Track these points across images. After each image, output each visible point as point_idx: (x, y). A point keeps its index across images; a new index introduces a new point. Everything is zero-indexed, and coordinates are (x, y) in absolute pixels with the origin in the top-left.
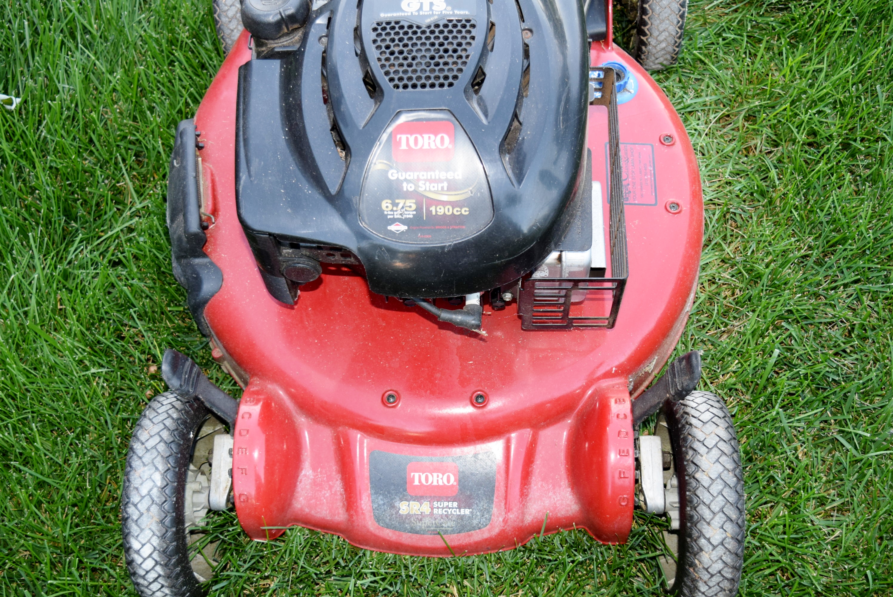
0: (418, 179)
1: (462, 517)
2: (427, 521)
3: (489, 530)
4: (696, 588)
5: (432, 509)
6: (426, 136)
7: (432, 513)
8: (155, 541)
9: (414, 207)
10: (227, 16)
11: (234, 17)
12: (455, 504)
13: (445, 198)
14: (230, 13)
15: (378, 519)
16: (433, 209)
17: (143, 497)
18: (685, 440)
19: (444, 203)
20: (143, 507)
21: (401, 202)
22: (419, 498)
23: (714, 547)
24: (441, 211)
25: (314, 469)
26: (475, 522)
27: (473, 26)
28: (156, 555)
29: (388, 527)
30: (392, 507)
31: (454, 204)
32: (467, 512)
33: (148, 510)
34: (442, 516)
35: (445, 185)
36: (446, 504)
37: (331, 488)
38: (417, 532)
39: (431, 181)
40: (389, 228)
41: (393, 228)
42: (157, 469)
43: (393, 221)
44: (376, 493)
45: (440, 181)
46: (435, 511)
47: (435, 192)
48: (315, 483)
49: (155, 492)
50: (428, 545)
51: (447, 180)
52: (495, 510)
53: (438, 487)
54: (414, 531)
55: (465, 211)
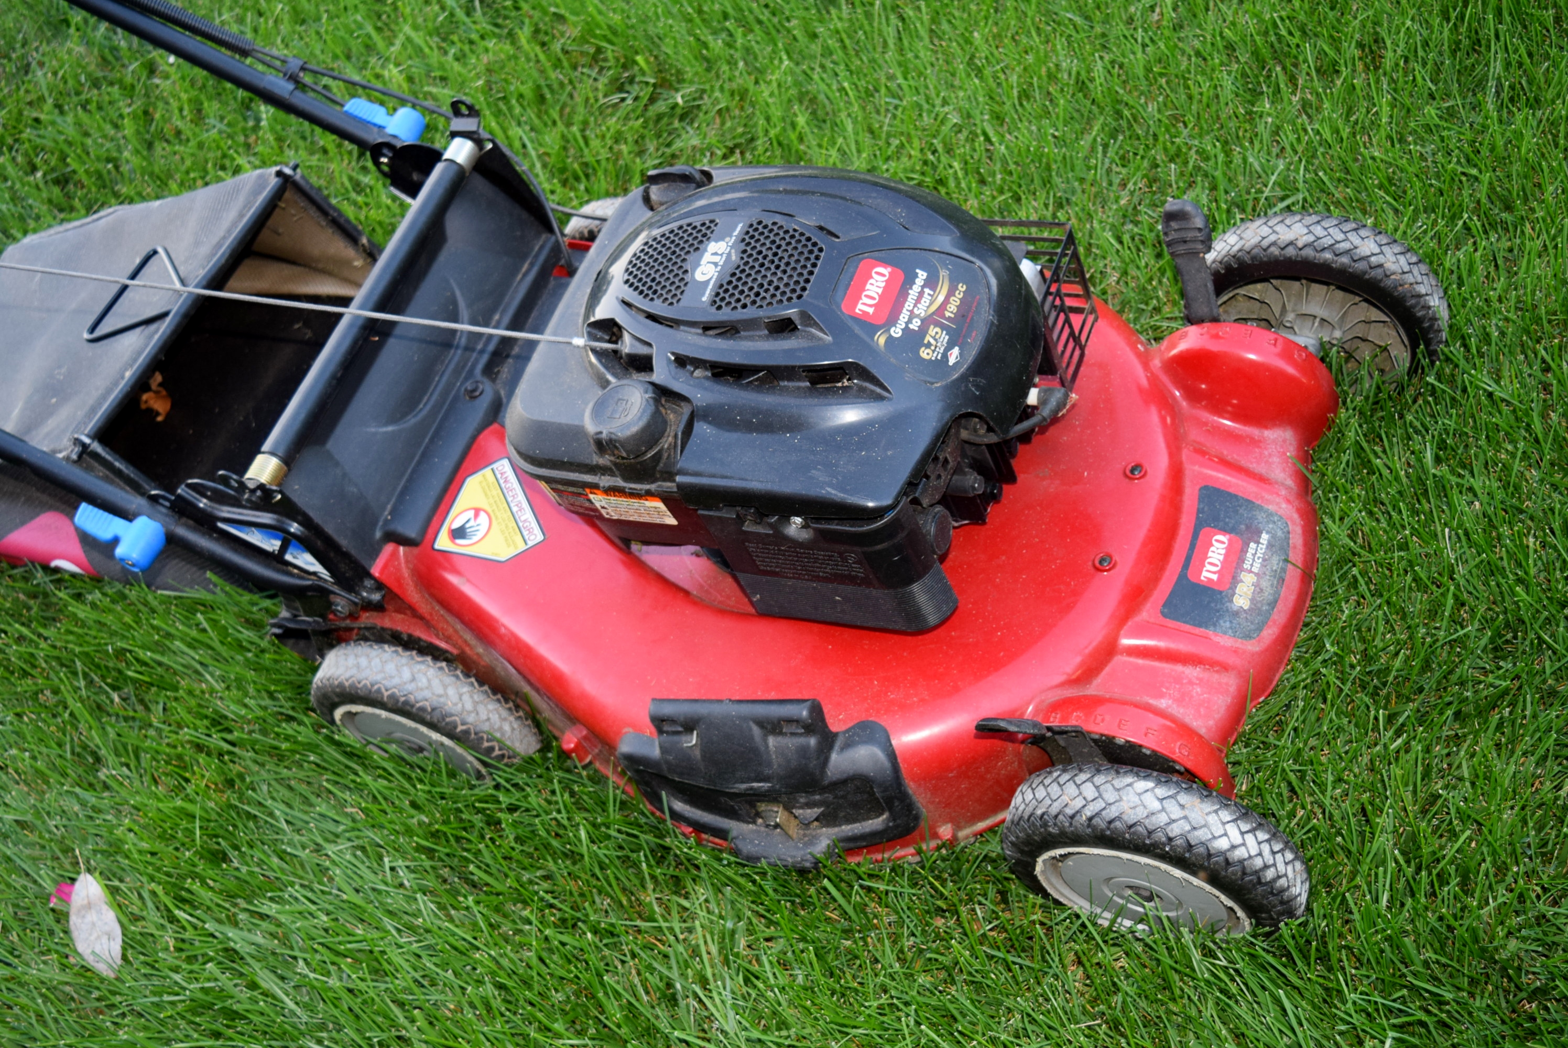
0: (912, 312)
1: (1270, 546)
2: (1265, 584)
3: (1294, 523)
4: (1419, 296)
5: (1250, 572)
6: (868, 286)
7: (1257, 574)
8: (1226, 815)
9: (938, 330)
10: (469, 712)
11: (476, 703)
12: (1253, 545)
13: (941, 298)
14: (469, 706)
15: (1248, 636)
16: (947, 314)
17: (1163, 809)
18: (1254, 258)
19: (946, 301)
20: (1176, 813)
21: (928, 339)
22: (1235, 581)
23: (1382, 253)
24: (952, 308)
25: (1161, 695)
26: (1279, 533)
27: (760, 223)
28: (1245, 827)
29: (1260, 629)
30: (1236, 614)
31: (951, 293)
32: (1265, 537)
33: (1182, 807)
34: (1263, 566)
35: (927, 291)
36: (1249, 555)
37: (1191, 683)
38: (1276, 601)
39: (918, 300)
40: (951, 363)
41: (952, 361)
42: (1130, 785)
43: (945, 356)
44: (1215, 625)
45: (921, 294)
46: (1255, 570)
47: (931, 303)
48: (1180, 701)
49: (1162, 791)
50: (1293, 597)
51: (923, 287)
52: (1271, 508)
53: (1227, 556)
54: (1273, 604)
55: (962, 288)
